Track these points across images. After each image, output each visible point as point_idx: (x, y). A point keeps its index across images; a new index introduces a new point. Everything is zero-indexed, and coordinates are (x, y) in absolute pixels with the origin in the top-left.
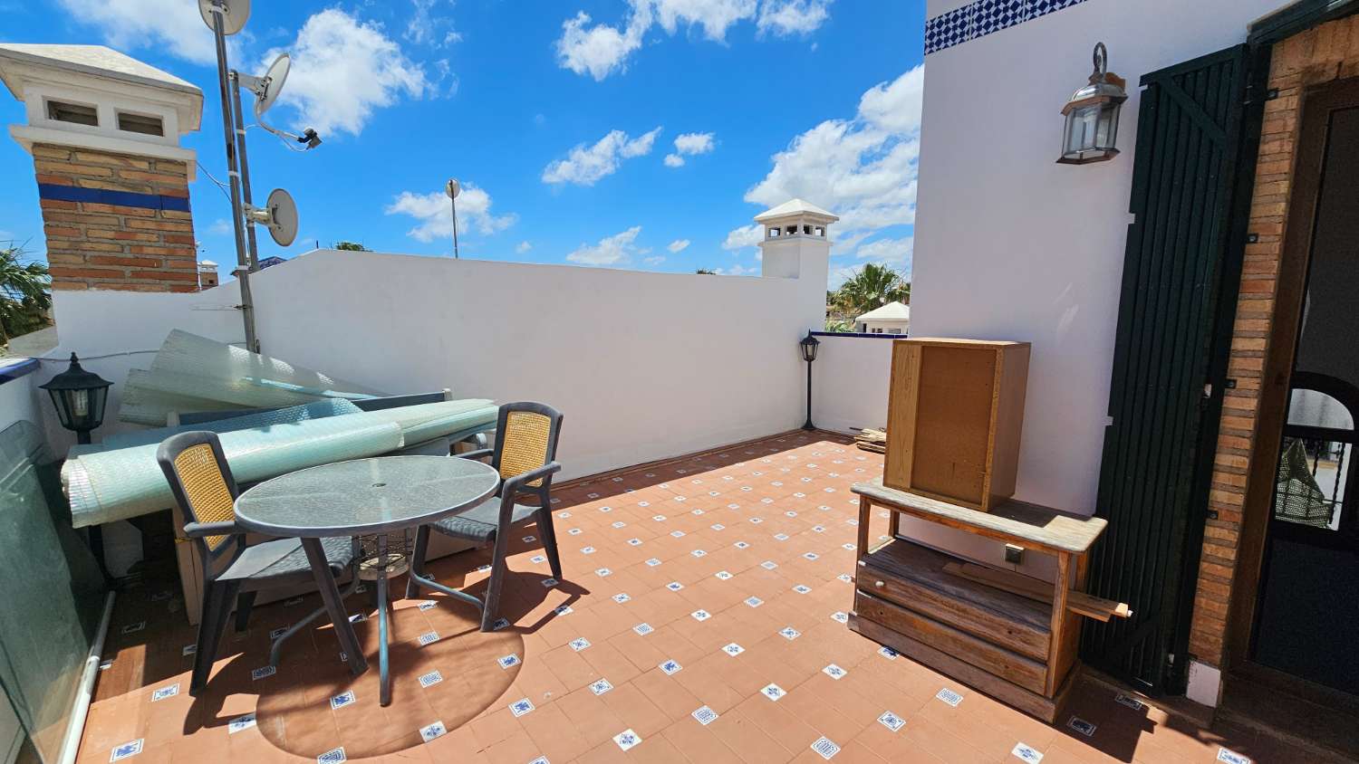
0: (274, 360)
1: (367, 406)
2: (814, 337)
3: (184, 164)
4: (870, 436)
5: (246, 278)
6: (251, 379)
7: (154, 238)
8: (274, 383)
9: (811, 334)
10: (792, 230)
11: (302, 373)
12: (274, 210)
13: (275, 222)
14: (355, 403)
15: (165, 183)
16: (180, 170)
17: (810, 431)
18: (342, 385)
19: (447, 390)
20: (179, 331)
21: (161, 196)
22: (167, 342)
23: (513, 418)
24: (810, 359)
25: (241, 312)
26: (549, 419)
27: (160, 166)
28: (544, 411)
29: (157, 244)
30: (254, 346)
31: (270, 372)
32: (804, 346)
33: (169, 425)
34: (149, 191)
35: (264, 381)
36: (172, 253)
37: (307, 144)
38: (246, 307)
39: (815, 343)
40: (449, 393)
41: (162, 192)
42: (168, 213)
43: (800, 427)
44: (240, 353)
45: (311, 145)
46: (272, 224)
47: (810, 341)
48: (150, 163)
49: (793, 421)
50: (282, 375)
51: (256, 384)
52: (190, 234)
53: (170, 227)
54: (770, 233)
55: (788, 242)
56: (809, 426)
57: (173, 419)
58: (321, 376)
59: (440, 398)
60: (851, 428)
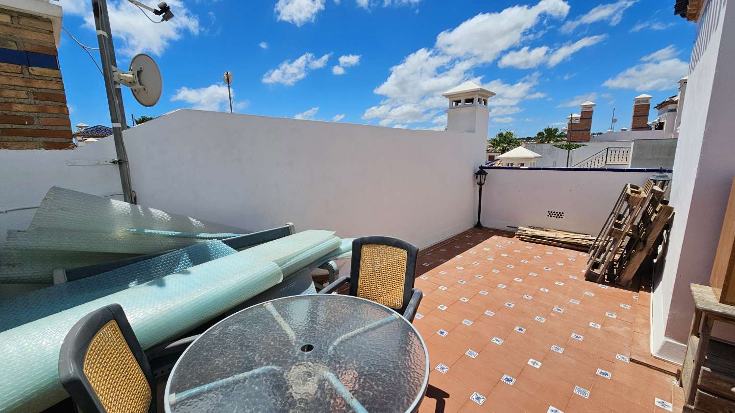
0: (153, 210)
1: (239, 245)
2: (484, 170)
3: (49, 21)
4: (527, 232)
5: (120, 135)
6: (135, 230)
7: (23, 95)
8: (153, 231)
9: (481, 168)
10: (458, 102)
11: (178, 220)
12: (139, 73)
13: (141, 84)
14: (225, 242)
15: (31, 39)
16: (45, 26)
17: (480, 229)
18: (211, 227)
19: (291, 224)
20: (59, 189)
21: (27, 52)
22: (45, 199)
23: (365, 249)
24: (481, 184)
25: (116, 169)
26: (405, 252)
27: (23, 21)
28: (399, 244)
29: (26, 101)
30: (130, 196)
31: (151, 221)
32: (479, 176)
33: (56, 282)
34: (14, 47)
35: (146, 231)
36: (42, 110)
37: (161, 17)
38: (121, 162)
39: (485, 174)
40: (293, 226)
41: (28, 48)
42: (37, 70)
43: (473, 227)
44: (120, 205)
45: (166, 18)
46: (138, 86)
47: (481, 172)
48: (12, 17)
50: (161, 223)
51: (139, 234)
52: (61, 93)
53: (38, 84)
54: (453, 103)
55: (465, 110)
56: (478, 226)
57: (60, 277)
58: (193, 220)
59: (286, 232)
60: (508, 226)
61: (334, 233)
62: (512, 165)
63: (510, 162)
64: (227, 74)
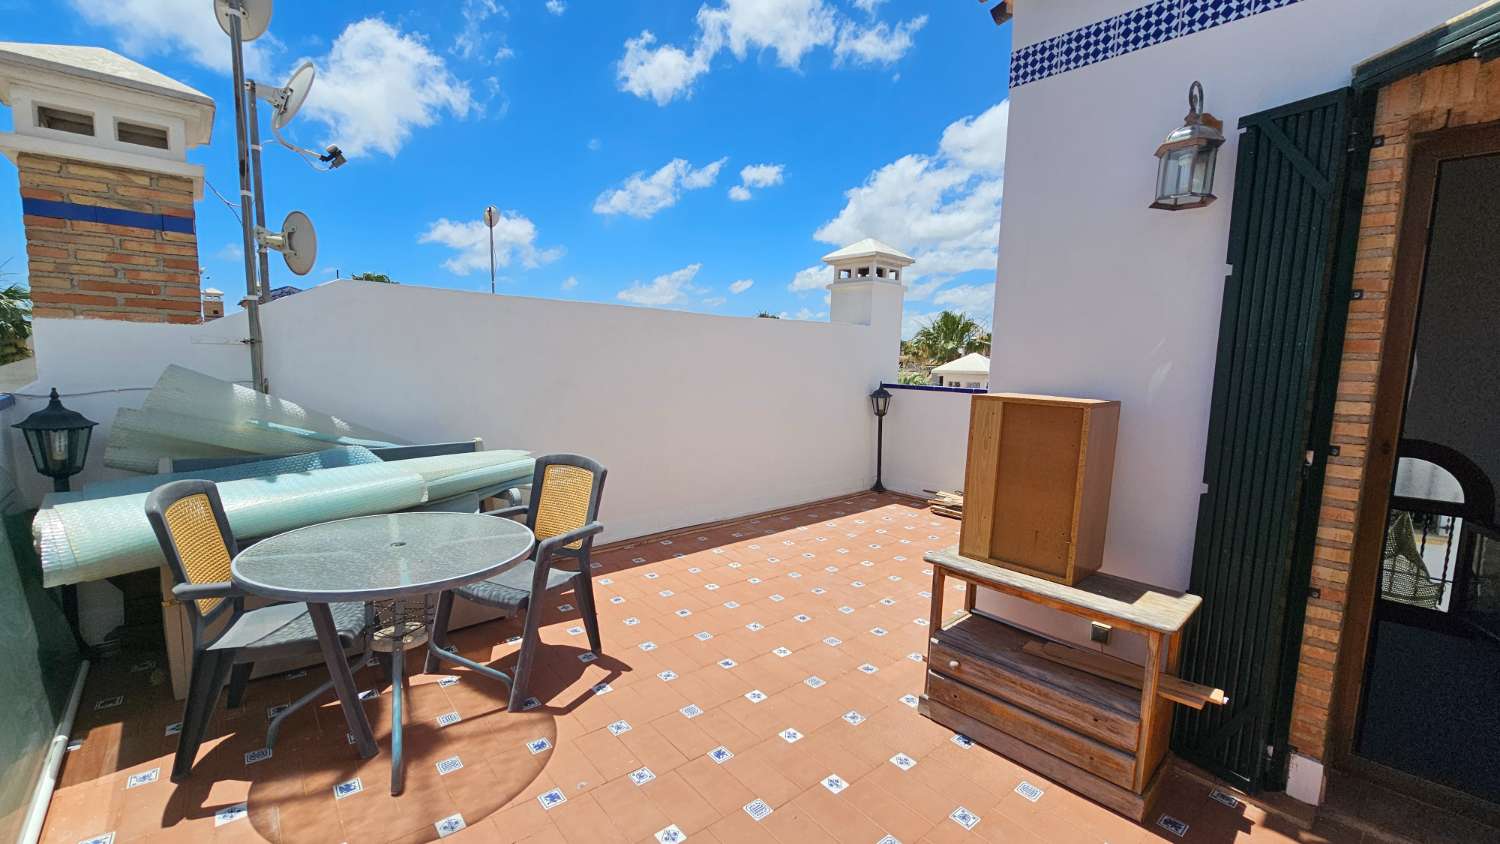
0: (284, 402)
1: (386, 455)
2: (885, 389)
3: (190, 181)
4: (945, 500)
5: (257, 309)
6: (256, 422)
7: (152, 262)
8: (279, 426)
9: (883, 386)
10: (864, 272)
11: (314, 417)
12: (290, 235)
13: (291, 248)
14: (373, 452)
15: (168, 202)
16: (185, 187)
17: (880, 492)
18: (358, 431)
19: (478, 439)
20: (176, 367)
21: (162, 216)
22: (161, 378)
23: (552, 472)
24: (881, 414)
25: (247, 348)
26: (592, 474)
27: (164, 183)
28: (586, 465)
29: (155, 269)
30: (261, 385)
31: (279, 414)
32: (875, 400)
33: (161, 471)
34: (148, 210)
35: (271, 425)
36: (171, 279)
37: (330, 163)
38: (254, 342)
39: (887, 396)
40: (481, 442)
41: (165, 211)
42: (170, 235)
43: (868, 488)
44: (245, 393)
45: (335, 165)
46: (287, 251)
47: (882, 393)
48: (151, 179)
49: (862, 482)
50: (292, 419)
51: (263, 428)
52: (194, 259)
53: (171, 250)
54: (840, 274)
55: (858, 286)
56: (878, 488)
57: (165, 466)
58: (336, 421)
59: (470, 448)
60: (925, 491)
61: (529, 453)
62: (958, 384)
63: (954, 380)
64: (490, 211)
